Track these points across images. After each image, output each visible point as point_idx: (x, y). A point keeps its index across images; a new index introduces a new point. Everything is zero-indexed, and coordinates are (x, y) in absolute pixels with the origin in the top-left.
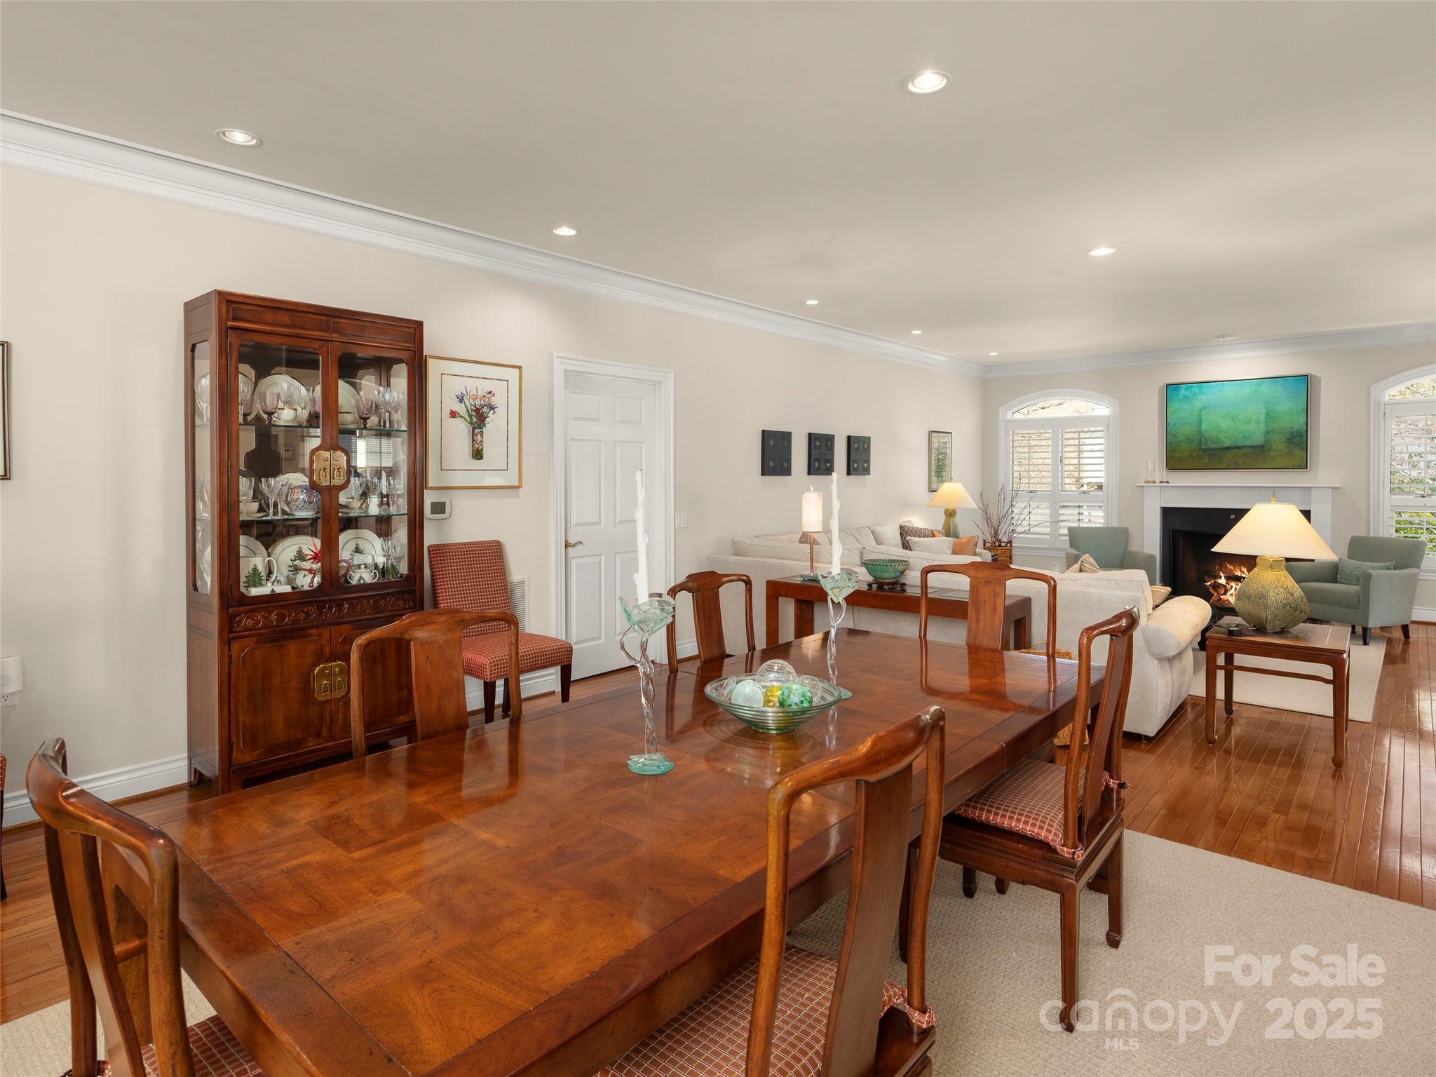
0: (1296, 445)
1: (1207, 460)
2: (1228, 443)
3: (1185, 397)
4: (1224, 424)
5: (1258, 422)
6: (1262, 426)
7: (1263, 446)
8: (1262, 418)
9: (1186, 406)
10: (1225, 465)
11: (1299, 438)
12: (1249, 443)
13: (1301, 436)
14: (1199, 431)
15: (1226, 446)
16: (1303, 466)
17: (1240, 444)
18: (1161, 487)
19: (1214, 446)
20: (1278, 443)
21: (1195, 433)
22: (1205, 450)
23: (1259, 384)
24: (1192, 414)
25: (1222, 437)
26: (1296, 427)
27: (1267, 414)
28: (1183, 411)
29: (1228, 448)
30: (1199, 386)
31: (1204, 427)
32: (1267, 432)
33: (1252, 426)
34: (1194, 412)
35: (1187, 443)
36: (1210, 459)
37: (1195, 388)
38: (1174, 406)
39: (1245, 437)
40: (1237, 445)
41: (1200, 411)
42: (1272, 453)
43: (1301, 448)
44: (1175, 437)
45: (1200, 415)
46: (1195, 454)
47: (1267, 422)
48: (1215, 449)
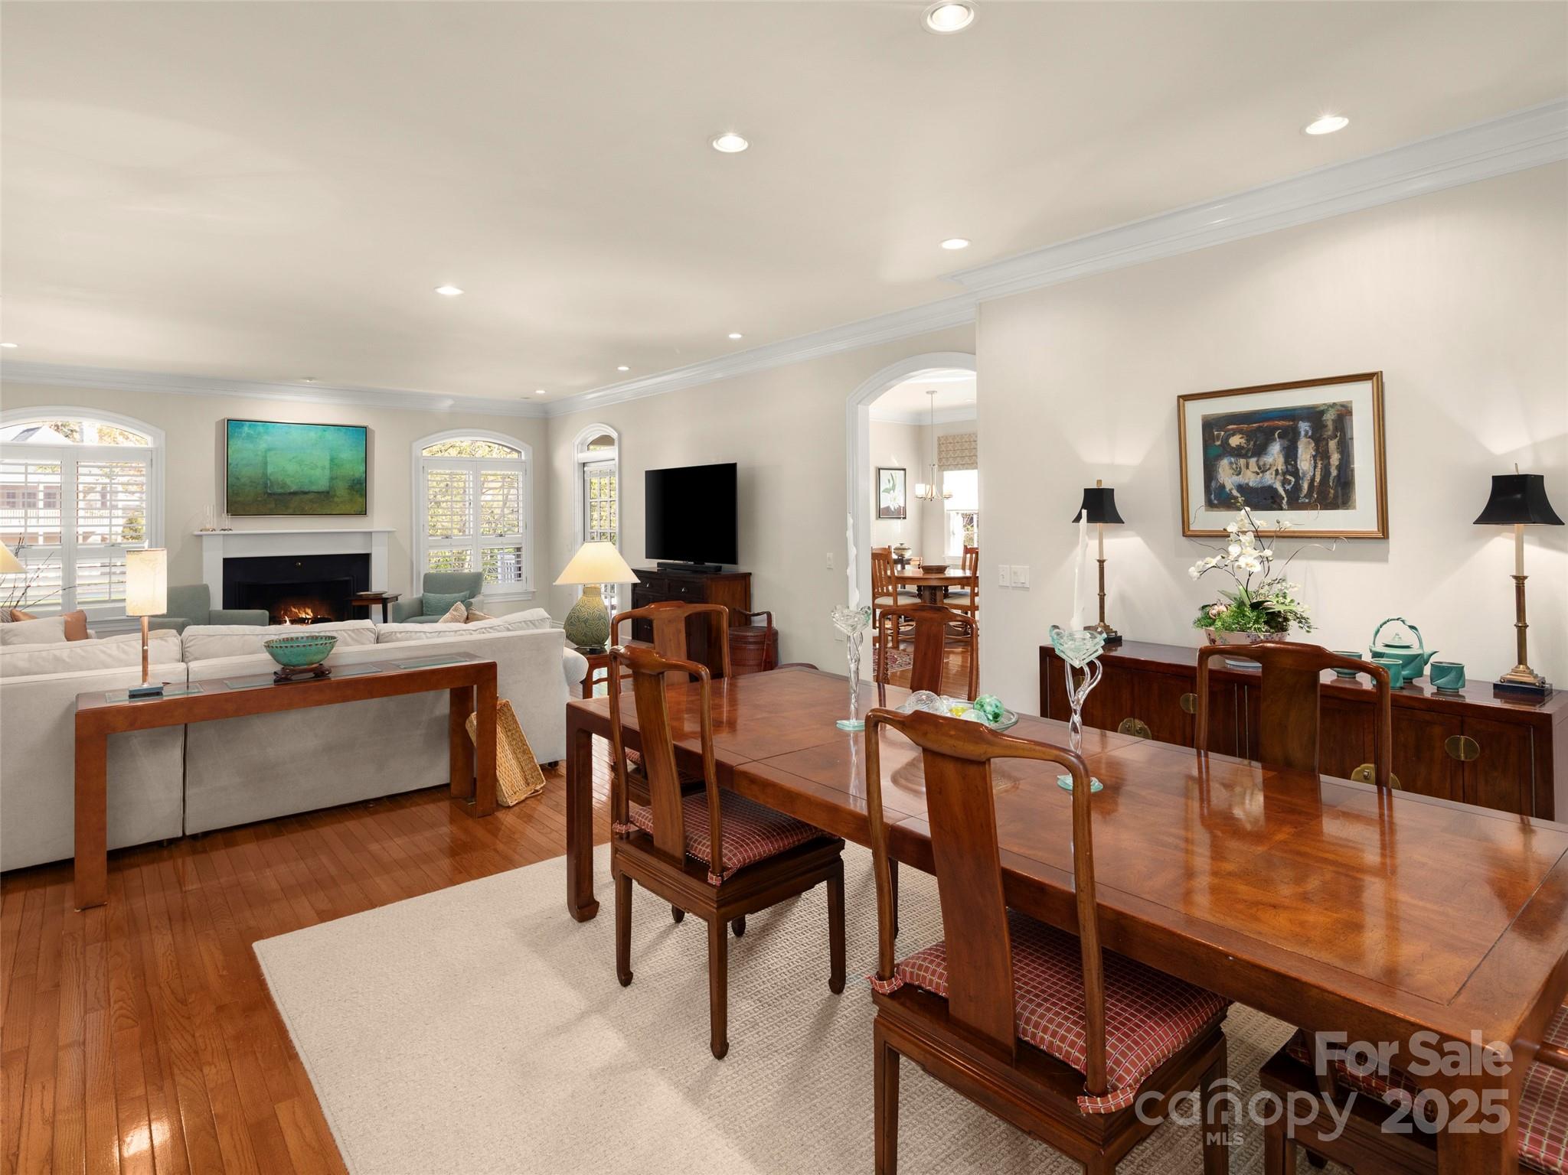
0: (357, 492)
1: (273, 506)
2: (294, 488)
3: (249, 436)
4: (291, 468)
5: (323, 468)
6: (327, 472)
7: (328, 492)
8: (327, 464)
9: (251, 446)
10: (290, 511)
11: (358, 486)
12: (314, 488)
13: (361, 484)
14: (265, 474)
15: (292, 490)
16: (363, 512)
17: (306, 489)
18: (224, 535)
19: (280, 491)
20: (342, 491)
21: (260, 475)
22: (270, 494)
23: (324, 431)
24: (257, 455)
25: (288, 481)
26: (357, 475)
27: (332, 460)
28: (245, 451)
29: (295, 493)
30: (263, 426)
31: (270, 470)
32: (332, 479)
33: (318, 472)
34: (259, 453)
35: (251, 486)
36: (276, 505)
37: (260, 428)
38: (236, 444)
39: (311, 482)
40: (302, 490)
41: (266, 452)
42: (336, 499)
43: (361, 495)
44: (238, 479)
45: (266, 457)
46: (259, 499)
47: (331, 469)
48: (280, 494)
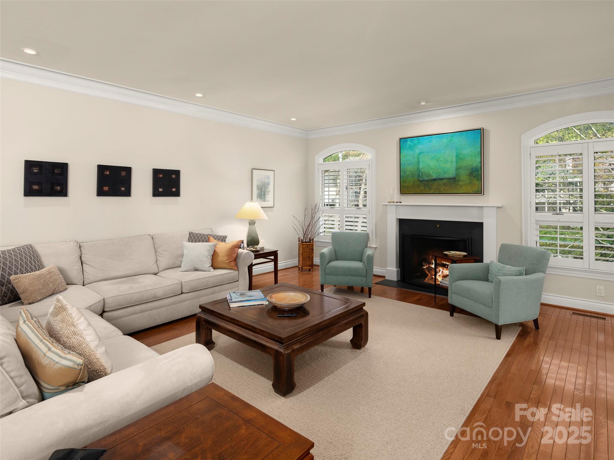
0: (475, 177)
1: (422, 188)
2: (434, 176)
3: (410, 146)
4: (433, 164)
5: (452, 162)
6: (454, 165)
7: (455, 178)
8: (454, 159)
9: (411, 152)
10: (432, 191)
11: (476, 173)
12: (447, 176)
13: (477, 171)
14: (418, 169)
15: (433, 178)
16: (480, 191)
17: (441, 177)
18: (397, 205)
19: (426, 178)
20: (464, 176)
21: (416, 169)
22: (421, 181)
23: (452, 136)
24: (414, 157)
25: (431, 172)
26: (475, 165)
27: (457, 156)
28: (409, 156)
29: (435, 180)
30: (418, 139)
31: (421, 166)
32: (457, 169)
33: (448, 165)
34: (416, 156)
35: (411, 176)
36: (424, 188)
37: (416, 140)
38: (404, 152)
39: (444, 172)
40: (439, 177)
41: (419, 155)
42: (460, 183)
43: (478, 180)
44: (405, 172)
45: (418, 158)
46: (416, 184)
47: (457, 162)
48: (427, 181)
